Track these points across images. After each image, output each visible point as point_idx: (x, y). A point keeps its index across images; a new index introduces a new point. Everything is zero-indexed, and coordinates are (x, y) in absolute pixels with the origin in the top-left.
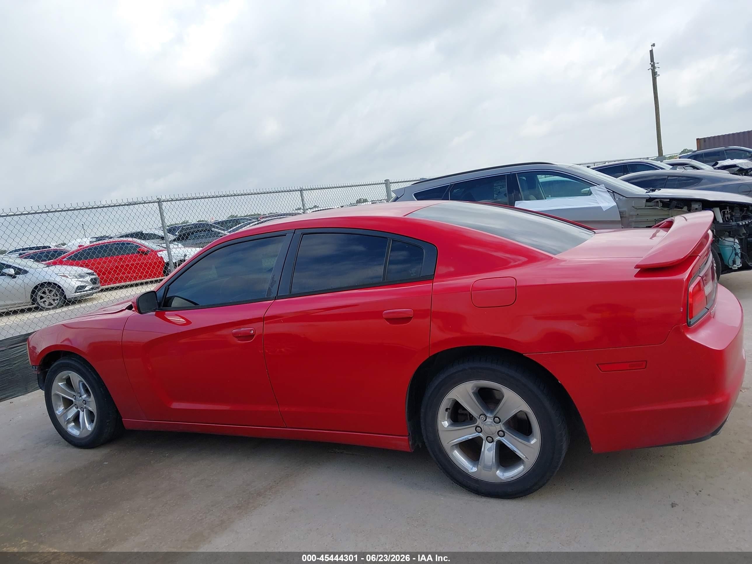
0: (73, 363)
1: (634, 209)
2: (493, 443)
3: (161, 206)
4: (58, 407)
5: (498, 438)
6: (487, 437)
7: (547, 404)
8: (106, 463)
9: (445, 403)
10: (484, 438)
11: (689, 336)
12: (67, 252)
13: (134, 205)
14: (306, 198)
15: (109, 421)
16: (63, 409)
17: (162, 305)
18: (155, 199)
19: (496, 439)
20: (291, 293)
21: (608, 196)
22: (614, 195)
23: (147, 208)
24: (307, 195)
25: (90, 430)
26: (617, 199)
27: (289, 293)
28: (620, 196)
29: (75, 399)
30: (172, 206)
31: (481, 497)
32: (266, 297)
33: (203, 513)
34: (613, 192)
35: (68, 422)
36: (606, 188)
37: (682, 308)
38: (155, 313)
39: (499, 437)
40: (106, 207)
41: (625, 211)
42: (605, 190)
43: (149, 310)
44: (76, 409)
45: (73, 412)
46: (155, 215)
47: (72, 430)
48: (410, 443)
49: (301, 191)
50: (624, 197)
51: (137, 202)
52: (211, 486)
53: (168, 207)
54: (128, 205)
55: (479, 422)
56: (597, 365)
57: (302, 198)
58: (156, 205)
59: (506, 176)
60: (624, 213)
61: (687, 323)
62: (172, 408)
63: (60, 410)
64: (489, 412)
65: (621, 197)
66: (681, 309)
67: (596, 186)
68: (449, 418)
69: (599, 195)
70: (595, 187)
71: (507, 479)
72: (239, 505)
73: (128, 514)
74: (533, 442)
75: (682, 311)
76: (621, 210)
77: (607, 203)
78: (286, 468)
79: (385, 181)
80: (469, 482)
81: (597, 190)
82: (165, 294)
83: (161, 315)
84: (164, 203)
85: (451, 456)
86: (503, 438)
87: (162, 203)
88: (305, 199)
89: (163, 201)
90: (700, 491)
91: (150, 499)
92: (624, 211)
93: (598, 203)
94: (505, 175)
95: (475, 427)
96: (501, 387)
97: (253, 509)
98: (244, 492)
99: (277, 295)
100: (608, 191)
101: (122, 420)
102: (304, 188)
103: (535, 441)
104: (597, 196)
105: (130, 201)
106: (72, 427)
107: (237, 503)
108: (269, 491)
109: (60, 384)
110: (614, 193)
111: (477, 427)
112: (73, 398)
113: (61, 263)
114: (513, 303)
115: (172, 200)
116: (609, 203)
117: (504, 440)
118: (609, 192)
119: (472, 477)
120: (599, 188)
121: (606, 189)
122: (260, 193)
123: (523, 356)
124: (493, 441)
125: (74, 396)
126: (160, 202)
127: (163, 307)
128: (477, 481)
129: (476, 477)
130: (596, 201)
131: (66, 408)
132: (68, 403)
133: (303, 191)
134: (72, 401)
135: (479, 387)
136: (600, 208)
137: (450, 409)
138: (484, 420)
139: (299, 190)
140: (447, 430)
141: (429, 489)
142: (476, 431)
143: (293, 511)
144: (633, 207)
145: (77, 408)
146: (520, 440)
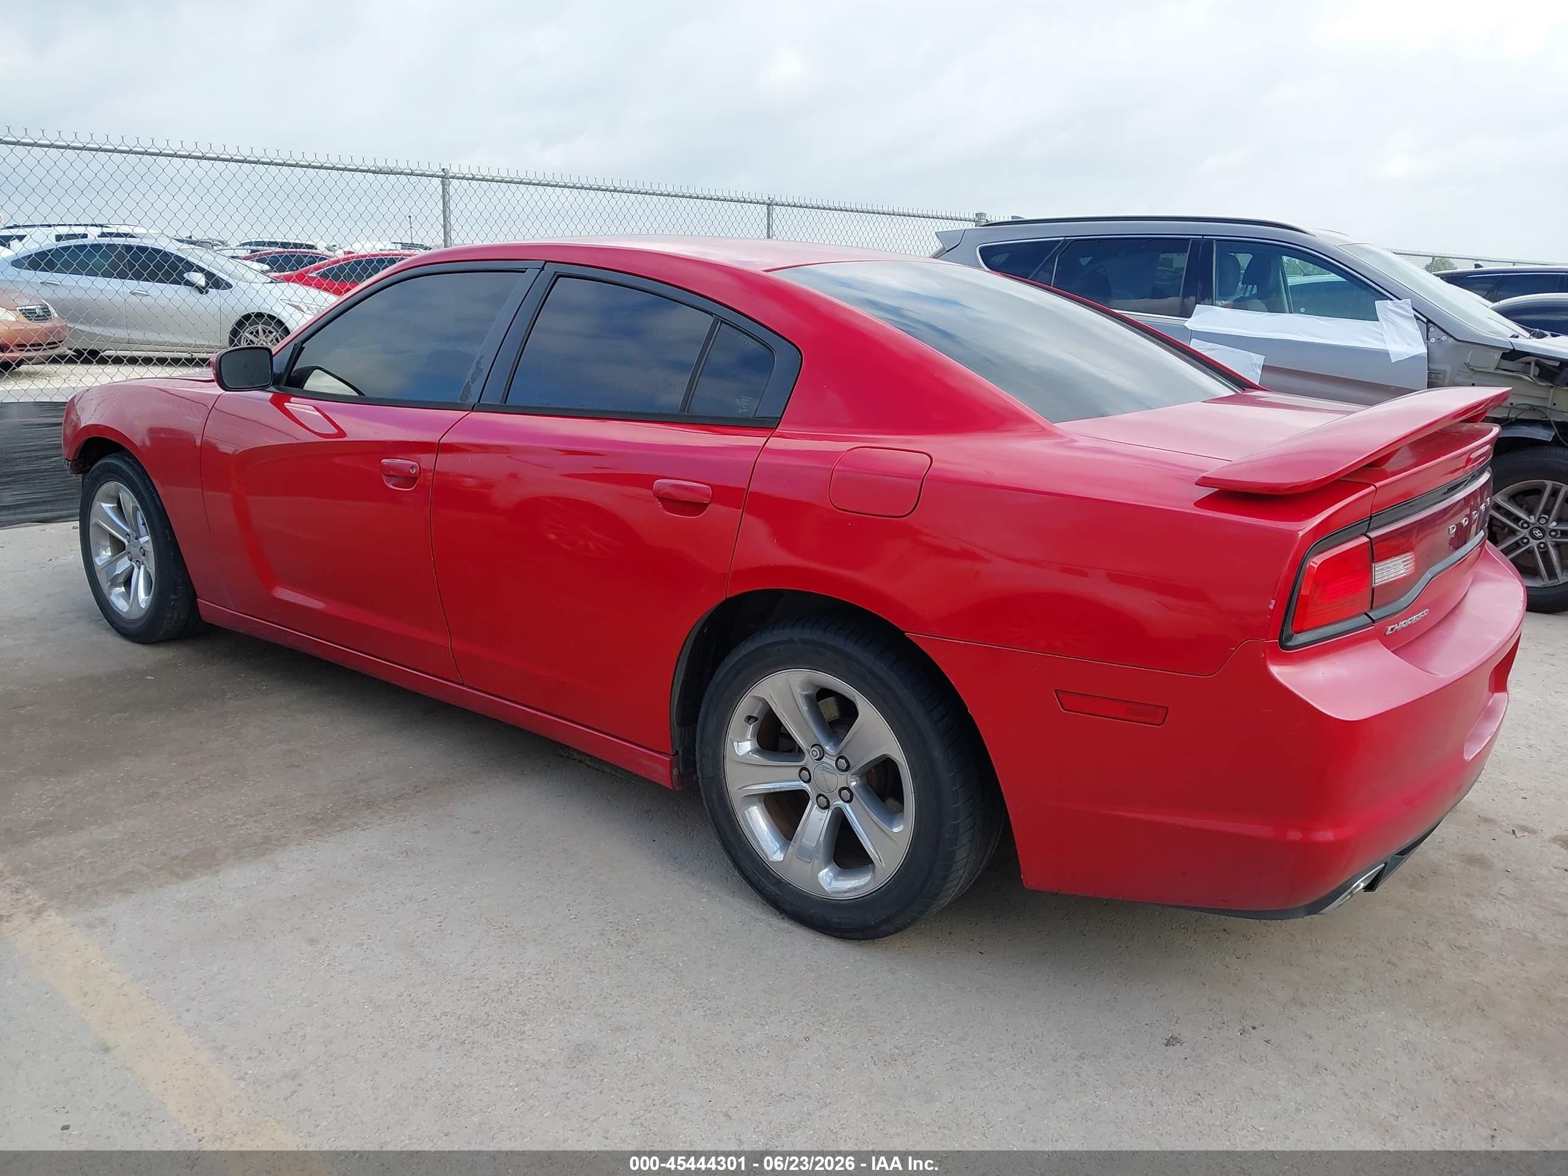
0: (125, 467)
1: (1468, 370)
2: (827, 811)
3: (446, 187)
4: (101, 549)
5: (840, 802)
6: (820, 795)
7: (938, 753)
8: (149, 677)
9: (745, 706)
10: (813, 795)
11: (1277, 671)
12: (326, 259)
13: (387, 175)
14: (777, 222)
15: (176, 597)
16: (110, 556)
17: (284, 381)
18: (436, 169)
19: (836, 803)
20: (505, 403)
21: (1413, 330)
22: (1428, 330)
23: (414, 185)
24: (781, 216)
25: (143, 607)
26: (1433, 340)
27: (501, 402)
28: (1442, 333)
29: (128, 542)
30: (470, 192)
31: (783, 918)
32: (459, 401)
33: (246, 814)
34: (1429, 321)
35: (114, 583)
36: (1414, 309)
37: (1273, 602)
38: (270, 395)
39: (842, 802)
40: (327, 168)
41: (1444, 372)
42: (1410, 313)
43: (249, 385)
44: (129, 562)
45: (123, 565)
46: (431, 204)
47: (118, 599)
48: (675, 771)
49: (769, 205)
50: (1452, 339)
51: (396, 169)
52: (298, 766)
53: (461, 191)
54: (374, 172)
55: (808, 760)
56: (1056, 691)
57: (768, 220)
58: (437, 182)
59: (1190, 242)
60: (1440, 376)
61: (1280, 639)
62: (275, 598)
63: (103, 556)
64: (832, 743)
65: (1444, 338)
66: (1271, 604)
67: (1391, 300)
68: (754, 737)
69: (1393, 323)
70: (1389, 301)
71: (836, 892)
72: (317, 816)
73: (119, 781)
74: (896, 830)
75: (1271, 607)
76: (1434, 367)
77: (1406, 346)
78: (455, 766)
79: (977, 215)
80: (762, 879)
81: (1390, 310)
82: (294, 358)
83: (278, 402)
84: (455, 182)
85: (740, 818)
86: (847, 805)
87: (451, 180)
88: (774, 224)
89: (453, 177)
90: (1254, 1028)
91: (174, 764)
92: (1440, 370)
93: (1385, 342)
94: (1188, 239)
95: (799, 769)
96: (855, 694)
97: (338, 831)
98: (347, 793)
99: (479, 402)
100: (1415, 316)
101: (196, 601)
102: (777, 199)
103: (902, 830)
104: (1386, 325)
105: (381, 164)
106: (119, 594)
107: (318, 811)
108: (391, 802)
109: (104, 505)
110: (1430, 324)
111: (804, 768)
112: (125, 538)
113: (302, 279)
114: (910, 513)
115: (473, 179)
116: (1409, 345)
117: (848, 809)
118: (1418, 319)
119: (771, 871)
120: (1396, 307)
121: (1413, 311)
122: (665, 193)
123: (905, 636)
124: (827, 807)
125: (128, 535)
126: (445, 178)
127: (285, 385)
128: (779, 882)
129: (780, 873)
130: (1381, 337)
131: (113, 555)
132: (119, 547)
133: (774, 207)
134: (124, 544)
135: (817, 686)
136: (1385, 354)
137: (756, 719)
138: (817, 758)
139: (764, 203)
140: (743, 762)
141: (693, 875)
142: (800, 776)
143: (407, 853)
144: (1468, 365)
145: (131, 560)
146: (875, 817)
